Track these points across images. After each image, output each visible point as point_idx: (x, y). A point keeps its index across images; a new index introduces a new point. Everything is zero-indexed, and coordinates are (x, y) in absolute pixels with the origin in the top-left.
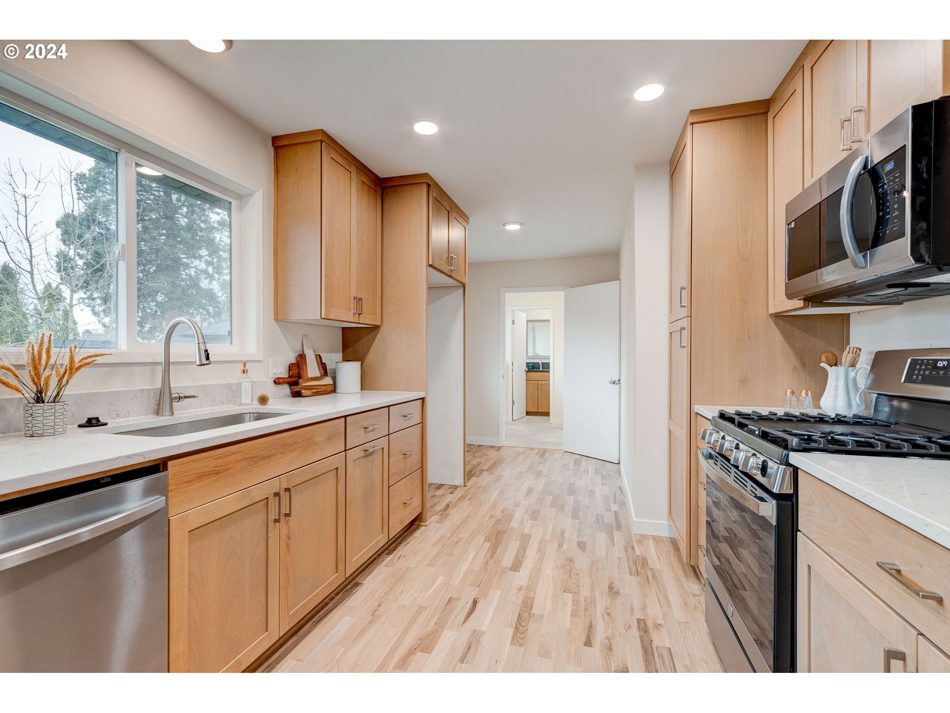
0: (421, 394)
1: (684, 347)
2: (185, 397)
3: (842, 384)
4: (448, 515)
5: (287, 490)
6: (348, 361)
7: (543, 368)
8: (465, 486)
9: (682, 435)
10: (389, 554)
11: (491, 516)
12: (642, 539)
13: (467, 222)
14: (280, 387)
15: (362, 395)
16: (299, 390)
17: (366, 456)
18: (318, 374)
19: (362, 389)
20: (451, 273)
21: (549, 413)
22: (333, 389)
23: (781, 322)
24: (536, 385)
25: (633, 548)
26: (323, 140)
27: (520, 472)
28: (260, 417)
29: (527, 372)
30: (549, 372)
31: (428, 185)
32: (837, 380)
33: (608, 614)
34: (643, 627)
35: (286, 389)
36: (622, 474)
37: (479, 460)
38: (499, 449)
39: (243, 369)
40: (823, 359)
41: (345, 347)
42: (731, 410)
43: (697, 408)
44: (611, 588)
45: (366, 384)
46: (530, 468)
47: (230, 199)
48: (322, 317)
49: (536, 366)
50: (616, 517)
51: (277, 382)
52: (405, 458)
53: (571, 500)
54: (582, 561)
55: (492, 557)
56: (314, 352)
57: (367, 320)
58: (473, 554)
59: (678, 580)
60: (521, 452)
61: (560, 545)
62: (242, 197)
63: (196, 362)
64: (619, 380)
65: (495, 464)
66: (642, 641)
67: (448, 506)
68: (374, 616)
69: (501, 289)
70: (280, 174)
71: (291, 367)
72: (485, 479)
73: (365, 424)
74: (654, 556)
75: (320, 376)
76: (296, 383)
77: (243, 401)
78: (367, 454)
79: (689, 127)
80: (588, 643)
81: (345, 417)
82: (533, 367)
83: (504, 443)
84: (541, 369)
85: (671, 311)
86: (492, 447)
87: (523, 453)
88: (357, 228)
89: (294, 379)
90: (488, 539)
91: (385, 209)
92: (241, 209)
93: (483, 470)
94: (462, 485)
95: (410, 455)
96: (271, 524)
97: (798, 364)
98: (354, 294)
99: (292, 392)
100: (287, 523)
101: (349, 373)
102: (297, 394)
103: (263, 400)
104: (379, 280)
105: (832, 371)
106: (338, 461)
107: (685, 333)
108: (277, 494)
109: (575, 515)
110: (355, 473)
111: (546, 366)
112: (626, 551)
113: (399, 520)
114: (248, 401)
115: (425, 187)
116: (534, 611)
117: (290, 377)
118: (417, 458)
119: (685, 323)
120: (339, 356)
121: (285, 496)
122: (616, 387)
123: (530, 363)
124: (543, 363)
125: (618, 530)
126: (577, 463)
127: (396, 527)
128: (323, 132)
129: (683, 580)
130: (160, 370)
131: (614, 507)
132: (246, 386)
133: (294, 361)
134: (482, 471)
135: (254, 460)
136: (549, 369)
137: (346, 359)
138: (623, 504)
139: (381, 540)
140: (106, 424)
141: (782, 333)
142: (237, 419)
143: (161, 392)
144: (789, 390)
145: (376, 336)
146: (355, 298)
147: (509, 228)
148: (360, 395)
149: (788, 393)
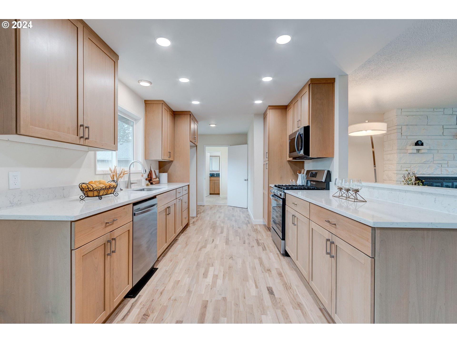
0: (188, 184)
1: (267, 169)
2: (133, 183)
3: (301, 178)
4: (196, 224)
7: (216, 176)
8: (197, 217)
9: (266, 193)
11: (210, 224)
12: (256, 225)
13: (198, 123)
14: (147, 181)
16: (152, 182)
17: (179, 201)
20: (195, 142)
21: (219, 193)
22: (160, 182)
23: (289, 163)
24: (214, 182)
25: (254, 227)
26: (163, 103)
27: (214, 212)
29: (210, 177)
30: (219, 177)
31: (190, 115)
32: (300, 177)
33: (248, 239)
34: (257, 240)
35: (149, 182)
36: (248, 211)
38: (204, 206)
39: (142, 175)
40: (298, 172)
41: (160, 168)
42: (277, 185)
43: (270, 185)
44: (248, 235)
45: (170, 181)
46: (217, 211)
47: (133, 121)
48: (162, 159)
49: (213, 175)
50: (248, 221)
51: (147, 179)
52: (185, 204)
53: (234, 218)
54: (240, 231)
55: (214, 231)
56: (153, 169)
57: (171, 159)
58: (208, 232)
59: (265, 232)
60: (212, 206)
61: (233, 228)
62: (137, 120)
64: (247, 179)
65: (204, 210)
66: (257, 242)
67: (194, 222)
68: (187, 244)
69: (204, 145)
70: (147, 112)
71: (149, 175)
72: (203, 215)
74: (259, 228)
75: (155, 178)
76: (151, 180)
77: (143, 185)
79: (268, 110)
80: (244, 243)
81: (176, 189)
82: (212, 175)
83: (205, 204)
84: (215, 176)
85: (264, 158)
86: (201, 206)
87: (213, 207)
90: (211, 228)
91: (175, 122)
92: (136, 124)
93: (201, 212)
94: (196, 216)
96: (167, 215)
97: (293, 173)
98: (168, 151)
100: (169, 215)
101: (163, 177)
102: (151, 184)
104: (173, 145)
105: (299, 175)
106: (175, 201)
107: (267, 165)
108: (168, 208)
109: (236, 221)
111: (218, 175)
112: (252, 228)
113: (184, 223)
116: (229, 240)
117: (149, 178)
118: (188, 204)
119: (267, 162)
122: (246, 181)
123: (211, 173)
124: (216, 174)
125: (249, 224)
126: (233, 209)
128: (163, 101)
129: (267, 232)
130: (128, 175)
131: (247, 219)
133: (149, 173)
135: (165, 198)
136: (219, 176)
137: (161, 172)
138: (250, 218)
139: (181, 228)
140: (122, 190)
141: (290, 165)
144: (291, 180)
145: (171, 164)
146: (169, 152)
147: (211, 126)
148: (167, 184)
149: (290, 181)
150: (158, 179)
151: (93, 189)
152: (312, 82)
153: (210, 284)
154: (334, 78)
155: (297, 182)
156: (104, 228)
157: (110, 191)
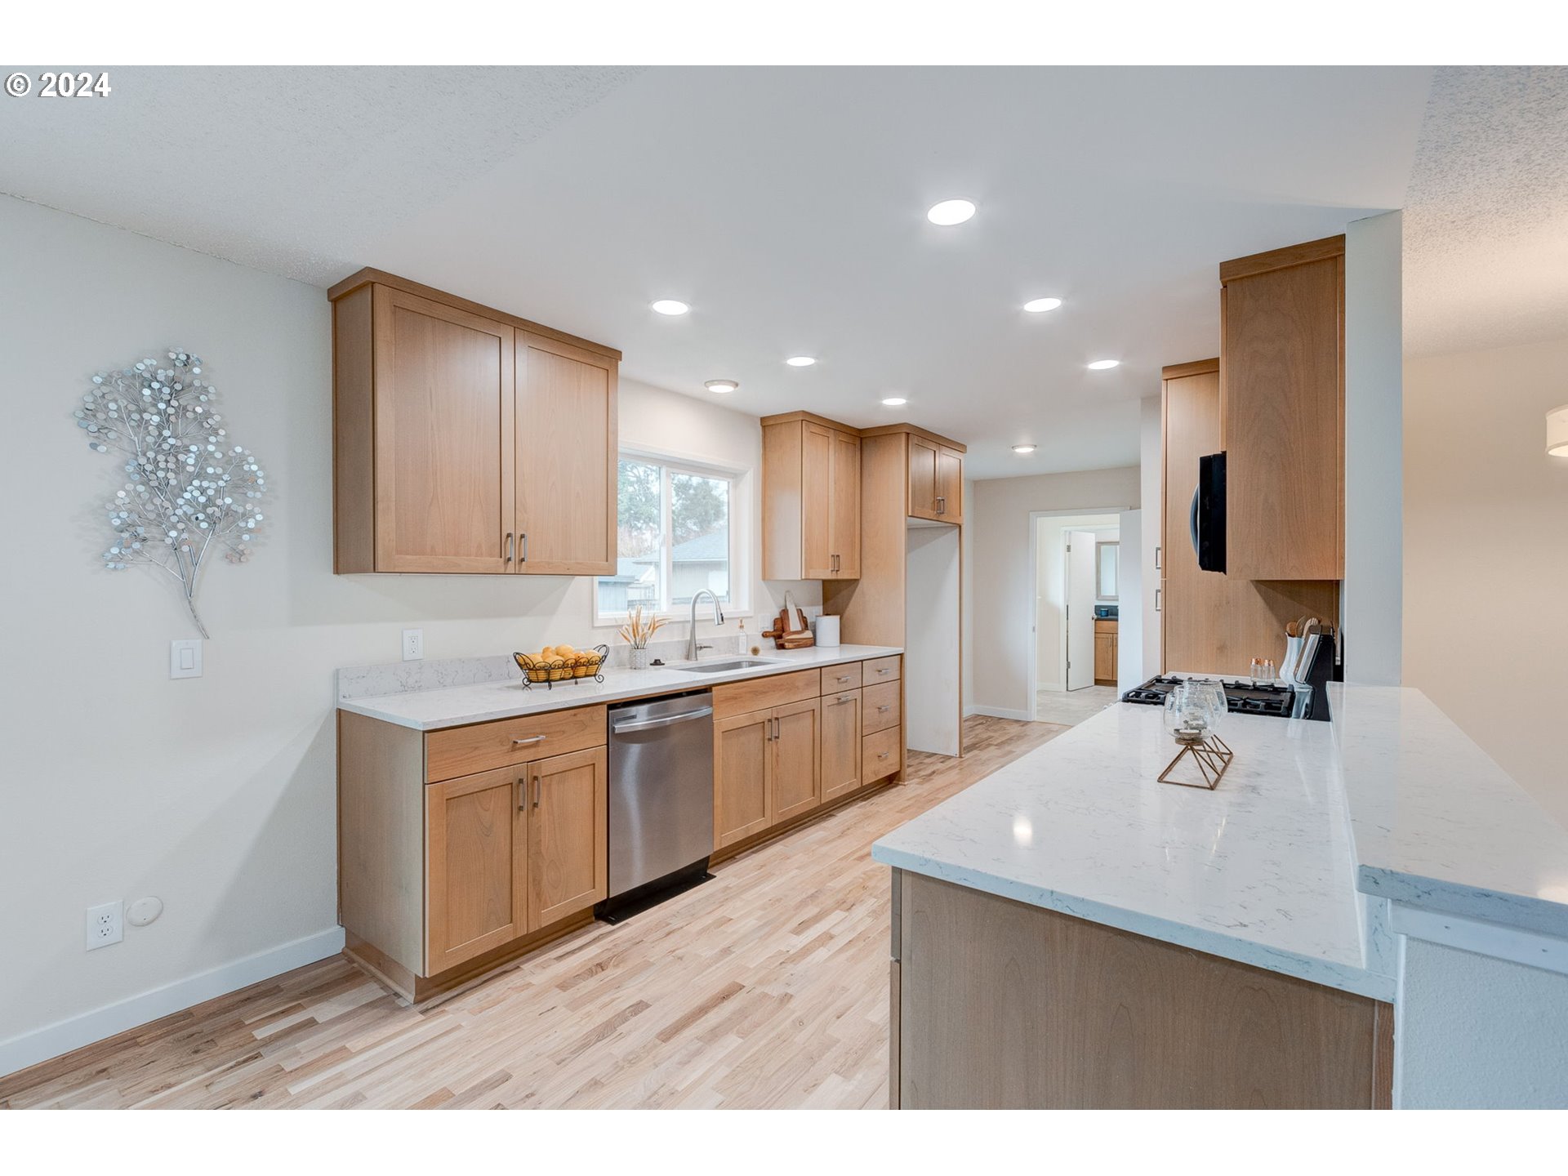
0: (900, 650)
1: (1159, 610)
2: (706, 648)
3: (1294, 656)
4: (932, 779)
5: (777, 719)
6: (827, 615)
7: (1112, 615)
8: (961, 757)
10: (862, 801)
14: (767, 640)
15: (840, 650)
16: (783, 642)
17: (839, 704)
18: (799, 628)
19: (841, 643)
20: (938, 517)
22: (813, 643)
23: (1263, 588)
24: (1110, 639)
26: (806, 420)
28: (753, 664)
29: (1095, 620)
31: (908, 433)
35: (771, 642)
37: (992, 734)
38: (1025, 723)
39: (740, 624)
40: (1288, 629)
41: (826, 600)
45: (844, 639)
48: (803, 577)
49: (1104, 611)
51: (765, 635)
52: (880, 712)
56: (796, 606)
57: (844, 575)
63: (714, 620)
65: (1011, 739)
67: (934, 772)
68: (843, 834)
69: (1031, 513)
70: (768, 449)
71: (775, 622)
72: (990, 753)
73: (839, 675)
75: (801, 629)
76: (780, 637)
77: (740, 652)
78: (840, 702)
79: (1164, 383)
81: (821, 668)
82: (1102, 613)
83: (1035, 717)
84: (1110, 616)
86: (1017, 721)
87: (1056, 730)
88: (835, 488)
89: (779, 633)
91: (864, 458)
93: (992, 744)
94: (956, 756)
95: (886, 710)
96: (766, 741)
98: (832, 552)
99: (776, 644)
100: (777, 743)
101: (829, 626)
102: (781, 647)
103: (755, 651)
104: (858, 533)
105: (1291, 640)
106: (814, 703)
108: (770, 720)
110: (830, 717)
111: (1115, 612)
113: (874, 771)
114: (745, 652)
115: (903, 437)
117: (775, 630)
118: (896, 714)
119: (1159, 585)
120: (820, 609)
121: (775, 723)
123: (1100, 607)
124: (1110, 607)
127: (871, 775)
128: (805, 413)
130: (689, 626)
132: (743, 639)
133: (778, 616)
134: (990, 745)
135: (757, 693)
136: (1118, 615)
137: (826, 614)
139: (852, 784)
140: (663, 664)
141: (1265, 599)
142: (736, 665)
143: (690, 642)
144: (1254, 660)
145: (855, 590)
146: (833, 556)
147: (1019, 450)
148: (838, 648)
149: (1253, 663)
150: (808, 634)
151: (534, 666)
152: (1225, 277)
153: (791, 952)
154: (1340, 236)
155: (1278, 673)
156: (508, 752)
157: (582, 671)
